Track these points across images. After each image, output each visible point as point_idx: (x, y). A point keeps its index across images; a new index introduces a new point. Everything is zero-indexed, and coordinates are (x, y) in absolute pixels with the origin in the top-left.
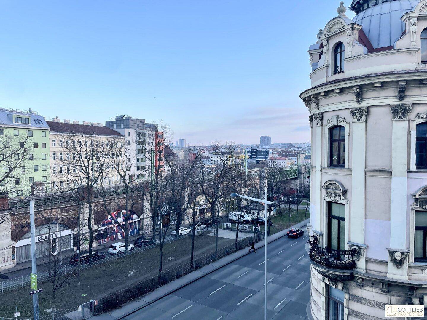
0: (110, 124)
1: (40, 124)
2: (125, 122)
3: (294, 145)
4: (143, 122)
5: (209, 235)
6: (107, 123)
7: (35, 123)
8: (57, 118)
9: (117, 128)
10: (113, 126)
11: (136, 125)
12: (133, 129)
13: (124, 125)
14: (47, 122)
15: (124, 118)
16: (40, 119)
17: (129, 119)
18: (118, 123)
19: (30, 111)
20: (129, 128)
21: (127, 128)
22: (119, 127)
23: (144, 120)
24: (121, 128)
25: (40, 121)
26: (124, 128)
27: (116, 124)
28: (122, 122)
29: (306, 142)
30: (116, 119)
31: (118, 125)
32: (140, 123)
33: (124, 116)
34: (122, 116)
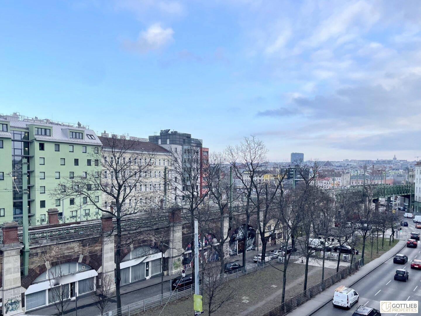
0: (154, 139)
1: (93, 139)
2: (171, 137)
3: (332, 163)
4: (188, 136)
5: (296, 262)
6: (151, 138)
7: (88, 139)
8: (105, 132)
9: (162, 144)
10: (157, 141)
11: (182, 140)
12: (179, 144)
13: (170, 141)
14: (99, 137)
15: (170, 132)
16: (92, 134)
17: (175, 133)
18: (163, 138)
19: (79, 125)
20: (176, 144)
21: (173, 144)
22: (164, 142)
23: (190, 135)
24: (166, 144)
25: (92, 136)
26: (170, 143)
27: (161, 139)
28: (168, 136)
29: (344, 160)
30: (161, 134)
31: (163, 140)
32: (186, 139)
33: (170, 130)
34: (167, 130)
